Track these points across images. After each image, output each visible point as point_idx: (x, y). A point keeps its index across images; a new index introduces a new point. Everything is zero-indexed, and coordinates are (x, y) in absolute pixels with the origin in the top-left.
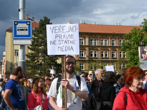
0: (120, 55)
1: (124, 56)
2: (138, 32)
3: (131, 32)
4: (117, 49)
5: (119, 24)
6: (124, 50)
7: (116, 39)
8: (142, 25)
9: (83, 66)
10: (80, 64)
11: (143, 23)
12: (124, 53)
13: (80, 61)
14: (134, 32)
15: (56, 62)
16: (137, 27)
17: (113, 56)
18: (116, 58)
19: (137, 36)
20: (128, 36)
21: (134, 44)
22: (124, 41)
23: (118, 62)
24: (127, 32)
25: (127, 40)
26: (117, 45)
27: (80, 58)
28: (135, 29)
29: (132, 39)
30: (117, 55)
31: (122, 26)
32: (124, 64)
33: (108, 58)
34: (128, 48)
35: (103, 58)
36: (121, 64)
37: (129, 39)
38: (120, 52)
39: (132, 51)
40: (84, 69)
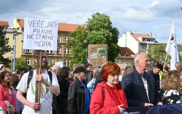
0: (65, 52)
1: (69, 52)
2: (82, 31)
3: (76, 30)
4: (62, 46)
5: (64, 23)
6: (69, 47)
7: (61, 36)
8: (86, 24)
9: (29, 62)
10: (26, 59)
11: (87, 22)
12: (69, 49)
13: (26, 56)
14: (79, 30)
15: (3, 57)
16: (81, 26)
17: (58, 53)
18: (61, 55)
19: (81, 35)
20: (73, 34)
21: (78, 42)
22: (69, 38)
23: (63, 58)
24: (72, 30)
25: (72, 38)
26: (62, 42)
27: (26, 53)
28: (80, 28)
29: (77, 37)
30: (62, 51)
31: (68, 24)
32: (68, 61)
33: (53, 54)
34: (73, 45)
35: (48, 54)
36: (65, 60)
37: (74, 37)
38: (65, 49)
39: (76, 48)
40: (30, 64)
